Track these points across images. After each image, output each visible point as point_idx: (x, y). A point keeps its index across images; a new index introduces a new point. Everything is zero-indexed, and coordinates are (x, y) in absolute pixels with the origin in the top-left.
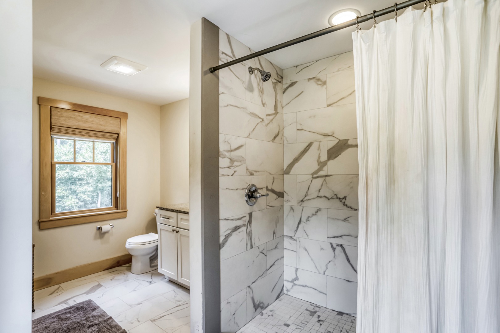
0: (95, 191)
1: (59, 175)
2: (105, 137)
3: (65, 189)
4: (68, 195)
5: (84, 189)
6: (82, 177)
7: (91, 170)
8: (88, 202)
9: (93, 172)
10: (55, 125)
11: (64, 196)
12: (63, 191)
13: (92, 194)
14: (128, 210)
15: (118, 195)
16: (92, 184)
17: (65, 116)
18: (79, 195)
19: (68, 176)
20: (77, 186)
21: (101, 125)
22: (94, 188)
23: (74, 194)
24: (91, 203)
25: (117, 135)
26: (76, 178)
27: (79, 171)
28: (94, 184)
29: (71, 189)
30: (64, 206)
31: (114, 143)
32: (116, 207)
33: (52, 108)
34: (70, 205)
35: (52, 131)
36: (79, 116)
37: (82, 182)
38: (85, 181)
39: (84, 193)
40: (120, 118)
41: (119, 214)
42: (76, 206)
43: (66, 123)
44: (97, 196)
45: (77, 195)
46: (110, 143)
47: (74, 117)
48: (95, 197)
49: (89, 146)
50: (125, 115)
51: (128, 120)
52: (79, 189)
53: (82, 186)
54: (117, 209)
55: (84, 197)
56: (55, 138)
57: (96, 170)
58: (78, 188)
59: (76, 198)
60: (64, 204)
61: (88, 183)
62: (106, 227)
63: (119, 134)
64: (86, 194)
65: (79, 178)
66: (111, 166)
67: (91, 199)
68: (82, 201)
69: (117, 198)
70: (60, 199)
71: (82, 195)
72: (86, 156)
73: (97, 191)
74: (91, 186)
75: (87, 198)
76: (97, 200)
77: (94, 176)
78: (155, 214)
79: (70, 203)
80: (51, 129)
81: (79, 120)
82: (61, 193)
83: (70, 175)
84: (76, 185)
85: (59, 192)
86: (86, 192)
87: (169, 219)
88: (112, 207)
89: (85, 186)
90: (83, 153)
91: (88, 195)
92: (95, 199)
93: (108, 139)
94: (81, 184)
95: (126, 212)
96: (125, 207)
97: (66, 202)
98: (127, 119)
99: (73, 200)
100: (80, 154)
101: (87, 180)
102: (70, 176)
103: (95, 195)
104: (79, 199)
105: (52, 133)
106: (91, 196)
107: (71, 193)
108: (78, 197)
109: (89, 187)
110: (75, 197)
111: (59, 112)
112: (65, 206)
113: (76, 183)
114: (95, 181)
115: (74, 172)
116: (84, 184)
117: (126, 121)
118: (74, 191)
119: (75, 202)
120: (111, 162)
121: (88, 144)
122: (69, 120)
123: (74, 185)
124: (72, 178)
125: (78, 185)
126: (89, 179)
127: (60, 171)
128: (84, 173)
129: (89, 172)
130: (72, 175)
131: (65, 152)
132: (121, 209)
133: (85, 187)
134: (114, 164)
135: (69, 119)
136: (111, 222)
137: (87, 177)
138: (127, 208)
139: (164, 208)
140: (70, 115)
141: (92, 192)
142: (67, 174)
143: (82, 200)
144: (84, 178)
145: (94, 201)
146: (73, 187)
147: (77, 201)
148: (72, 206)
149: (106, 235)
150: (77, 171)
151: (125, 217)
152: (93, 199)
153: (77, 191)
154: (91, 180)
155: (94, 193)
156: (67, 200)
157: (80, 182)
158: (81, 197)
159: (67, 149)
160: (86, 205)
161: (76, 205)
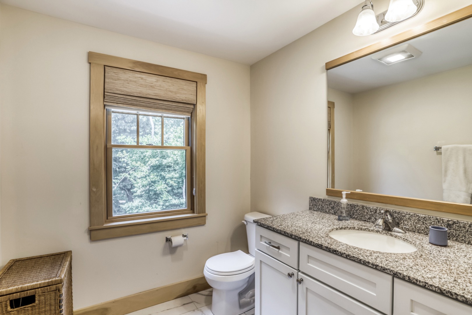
0: (180, 177)
1: (151, 162)
2: (176, 109)
3: (156, 175)
4: (159, 180)
5: (171, 175)
6: (170, 164)
7: (177, 158)
8: (175, 188)
9: (178, 160)
10: (110, 91)
11: (156, 181)
12: (155, 177)
13: (178, 180)
14: (207, 215)
15: (194, 192)
16: (178, 171)
17: (123, 78)
18: (167, 180)
19: (158, 163)
20: (166, 173)
21: (171, 92)
22: (179, 175)
23: (163, 180)
24: (178, 188)
25: (192, 107)
26: (165, 165)
27: (167, 158)
28: (180, 171)
29: (161, 175)
30: (155, 190)
31: (189, 117)
32: (191, 210)
33: (106, 67)
34: (160, 190)
35: (105, 100)
36: (142, 79)
37: (170, 169)
38: (173, 168)
39: (171, 179)
40: (197, 82)
41: (195, 220)
42: (165, 191)
43: (125, 89)
44: (182, 182)
45: (166, 181)
46: (184, 118)
47: (135, 80)
48: (181, 182)
49: (176, 136)
50: (204, 77)
51: (207, 85)
52: (168, 176)
53: (170, 172)
54: (193, 212)
55: (171, 182)
56: (113, 112)
57: (181, 158)
58: (166, 174)
59: (165, 184)
60: (155, 188)
61: (175, 170)
62: (177, 240)
63: (195, 105)
64: (173, 181)
65: (167, 165)
66: (185, 151)
67: (177, 185)
68: (170, 187)
69: (194, 196)
70: (153, 184)
71: (170, 181)
72: (173, 144)
73: (182, 177)
74: (177, 172)
75: (174, 184)
76: (183, 186)
77: (179, 163)
78: (245, 223)
79: (160, 188)
80: (104, 97)
81: (142, 84)
82: (153, 178)
83: (160, 162)
84: (165, 171)
85: (152, 177)
86: (174, 178)
87: (278, 248)
88: (186, 208)
89: (172, 172)
90: (171, 142)
91: (174, 181)
92: (180, 185)
93: (181, 113)
94: (169, 171)
95: (205, 216)
96: (203, 210)
97: (157, 186)
98: (206, 83)
99: (163, 185)
100: (168, 144)
101: (174, 167)
102: (160, 164)
103: (180, 181)
104: (167, 185)
105: (105, 103)
106: (177, 182)
107: (162, 179)
108: (167, 182)
109: (176, 173)
110: (164, 182)
111: (115, 73)
112: (157, 191)
113: (165, 170)
114: (181, 168)
115: (164, 160)
116: (171, 170)
117: (205, 87)
118: (163, 177)
119: (164, 187)
120: (185, 146)
121: (175, 134)
122: (128, 85)
123: (163, 172)
124: (162, 165)
125: (166, 171)
126: (175, 166)
127: (152, 159)
128: (171, 161)
129: (175, 159)
130: (162, 163)
131: (157, 142)
132: (198, 214)
133: (172, 174)
134: (189, 148)
135: (128, 83)
136: (185, 231)
137: (174, 164)
138: (207, 212)
139: (268, 227)
140: (129, 77)
141: (178, 178)
142: (158, 162)
143: (170, 185)
144: (172, 165)
145: (180, 186)
146: (163, 173)
147: (166, 186)
148: (162, 191)
149: (179, 250)
150: (165, 159)
151: (203, 224)
152: (179, 185)
153: (166, 177)
154: (177, 168)
155: (179, 179)
156: (158, 185)
157: (168, 169)
158: (169, 182)
159: (158, 139)
160: (173, 190)
161: (165, 189)
